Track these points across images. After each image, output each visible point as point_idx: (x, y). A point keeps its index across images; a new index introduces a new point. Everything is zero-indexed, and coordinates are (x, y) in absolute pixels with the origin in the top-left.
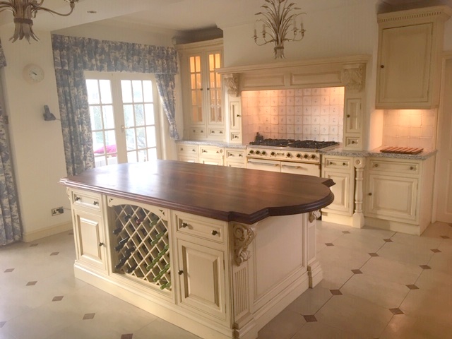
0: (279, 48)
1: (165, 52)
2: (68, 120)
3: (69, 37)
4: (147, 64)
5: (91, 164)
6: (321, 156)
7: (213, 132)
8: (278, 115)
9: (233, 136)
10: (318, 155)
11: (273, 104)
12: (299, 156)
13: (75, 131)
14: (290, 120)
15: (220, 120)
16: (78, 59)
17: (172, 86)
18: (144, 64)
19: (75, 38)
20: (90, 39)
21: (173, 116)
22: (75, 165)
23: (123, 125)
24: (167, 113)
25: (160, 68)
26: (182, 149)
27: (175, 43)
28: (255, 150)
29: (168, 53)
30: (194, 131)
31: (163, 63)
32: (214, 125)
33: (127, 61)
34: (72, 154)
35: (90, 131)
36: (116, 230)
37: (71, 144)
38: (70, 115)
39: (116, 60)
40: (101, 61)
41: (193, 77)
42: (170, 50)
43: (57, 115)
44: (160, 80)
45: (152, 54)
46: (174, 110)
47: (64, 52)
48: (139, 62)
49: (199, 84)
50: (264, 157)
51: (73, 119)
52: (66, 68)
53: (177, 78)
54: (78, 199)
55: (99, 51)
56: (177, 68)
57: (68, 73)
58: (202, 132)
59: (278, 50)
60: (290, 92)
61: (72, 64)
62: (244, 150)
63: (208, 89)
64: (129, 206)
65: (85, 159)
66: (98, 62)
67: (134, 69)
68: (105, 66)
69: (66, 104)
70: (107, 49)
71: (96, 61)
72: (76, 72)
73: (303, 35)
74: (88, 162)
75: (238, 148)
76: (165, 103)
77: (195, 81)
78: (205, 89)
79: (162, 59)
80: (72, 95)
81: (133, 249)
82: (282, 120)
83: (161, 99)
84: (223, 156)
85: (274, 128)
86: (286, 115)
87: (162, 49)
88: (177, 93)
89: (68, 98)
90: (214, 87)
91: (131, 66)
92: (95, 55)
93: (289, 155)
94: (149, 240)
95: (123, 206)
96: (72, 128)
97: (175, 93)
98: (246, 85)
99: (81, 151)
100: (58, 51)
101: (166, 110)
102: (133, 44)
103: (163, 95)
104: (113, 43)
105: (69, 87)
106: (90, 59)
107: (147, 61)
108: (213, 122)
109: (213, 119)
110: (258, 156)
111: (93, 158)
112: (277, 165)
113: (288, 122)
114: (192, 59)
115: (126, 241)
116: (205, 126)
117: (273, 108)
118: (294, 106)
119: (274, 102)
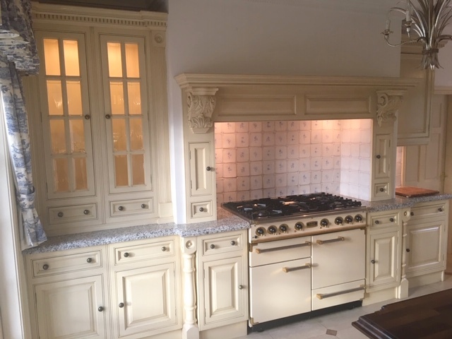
7: (122, 208)
8: (236, 163)
9: (194, 209)
11: (226, 145)
12: (339, 221)
14: (256, 169)
26: (46, 267)
30: (60, 215)
41: (53, 85)
44: (12, 84)
50: (284, 234)
58: (87, 212)
60: (255, 126)
62: (244, 232)
63: (107, 116)
78: (100, 115)
82: (243, 170)
85: (230, 185)
86: (249, 162)
90: (122, 112)
98: (224, 112)
110: (274, 236)
113: (253, 173)
116: (98, 199)
117: (226, 151)
118: (262, 147)
119: (229, 141)
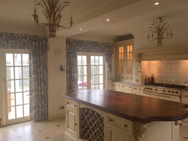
0: (160, 42)
1: (109, 45)
2: (69, 71)
3: (72, 40)
4: (101, 50)
5: (76, 89)
6: (181, 92)
7: (128, 78)
8: (159, 72)
9: (137, 81)
10: (179, 92)
11: (156, 67)
12: (169, 91)
13: (71, 75)
14: (165, 74)
15: (131, 73)
16: (75, 48)
17: (111, 59)
18: (100, 50)
19: (75, 40)
20: (80, 40)
21: (111, 71)
22: (70, 89)
23: (90, 74)
24: (108, 70)
25: (107, 51)
26: (114, 85)
27: (113, 41)
28: (147, 87)
29: (110, 45)
30: (120, 78)
31: (108, 49)
32: (128, 75)
33: (94, 48)
34: (69, 85)
35: (77, 76)
36: (82, 119)
37: (69, 80)
38: (70, 69)
39: (89, 48)
40: (84, 49)
41: (120, 55)
42: (111, 44)
43: (65, 69)
44: (106, 56)
45: (104, 46)
46: (111, 68)
47: (70, 45)
48: (98, 49)
49: (123, 58)
50: (151, 91)
51: (71, 71)
52: (70, 51)
53: (113, 55)
54: (68, 103)
55: (83, 44)
56: (113, 51)
57: (71, 53)
58: (123, 78)
59: (159, 43)
60: (165, 62)
61: (73, 50)
62: (142, 87)
63: (126, 60)
64: (88, 108)
65: (74, 87)
66: (82, 49)
67: (96, 52)
68: (85, 50)
69: (69, 65)
70: (86, 44)
71: (82, 48)
72: (74, 53)
73: (171, 36)
74: (75, 88)
75: (139, 86)
76: (108, 65)
77: (121, 57)
78: (125, 60)
79: (108, 47)
80: (72, 62)
81: (88, 128)
82: (161, 74)
83: (106, 64)
84: (132, 90)
85: (157, 78)
86: (163, 72)
87: (108, 43)
88: (113, 61)
89: (70, 62)
90: (129, 59)
91: (95, 50)
92: (82, 46)
93: (164, 91)
94: (95, 125)
95: (86, 108)
96: (70, 74)
97: (112, 61)
98: (144, 58)
99: (73, 84)
100: (68, 45)
101: (108, 68)
102: (97, 42)
103: (107, 62)
104: (88, 41)
105: (71, 58)
106: (80, 47)
107: (101, 48)
108: (128, 74)
109: (128, 73)
110: (149, 90)
111: (77, 87)
112: (158, 95)
113: (164, 75)
114: (120, 48)
115: (86, 124)
116: (124, 76)
117: (156, 69)
118: (167, 68)
119: (157, 66)
